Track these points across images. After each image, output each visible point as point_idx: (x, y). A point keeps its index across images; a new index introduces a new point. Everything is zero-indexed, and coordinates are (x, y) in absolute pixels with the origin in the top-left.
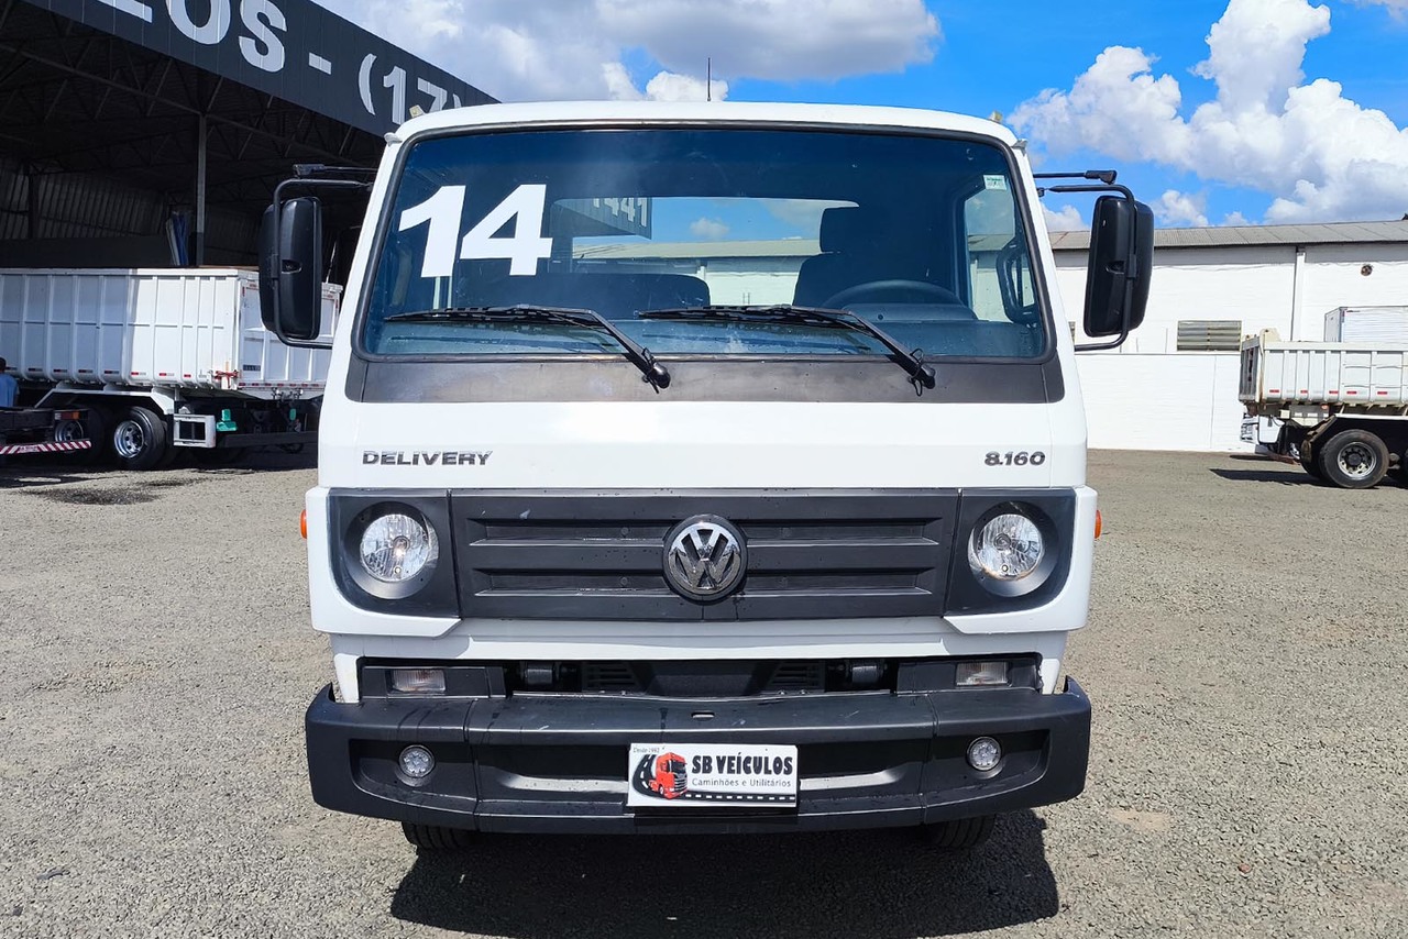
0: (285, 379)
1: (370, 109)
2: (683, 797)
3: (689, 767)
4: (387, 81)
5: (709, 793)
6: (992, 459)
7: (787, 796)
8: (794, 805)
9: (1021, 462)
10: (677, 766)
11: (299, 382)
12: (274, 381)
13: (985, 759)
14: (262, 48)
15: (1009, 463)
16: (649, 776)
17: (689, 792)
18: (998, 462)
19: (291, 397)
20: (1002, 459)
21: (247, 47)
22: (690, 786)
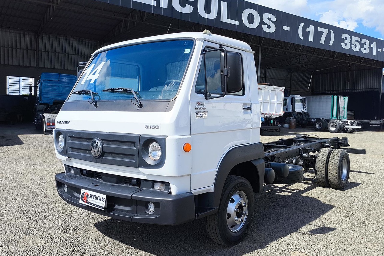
0: (268, 112)
1: (302, 38)
2: (87, 203)
3: (89, 196)
4: (307, 30)
5: (91, 203)
6: (147, 127)
7: (103, 207)
8: (103, 210)
9: (153, 128)
10: (87, 195)
11: (272, 113)
12: (265, 113)
13: (152, 208)
14: (269, 27)
15: (151, 128)
16: (83, 197)
17: (88, 202)
18: (148, 128)
19: (270, 117)
20: (149, 127)
21: (265, 27)
22: (89, 201)
